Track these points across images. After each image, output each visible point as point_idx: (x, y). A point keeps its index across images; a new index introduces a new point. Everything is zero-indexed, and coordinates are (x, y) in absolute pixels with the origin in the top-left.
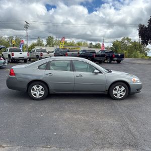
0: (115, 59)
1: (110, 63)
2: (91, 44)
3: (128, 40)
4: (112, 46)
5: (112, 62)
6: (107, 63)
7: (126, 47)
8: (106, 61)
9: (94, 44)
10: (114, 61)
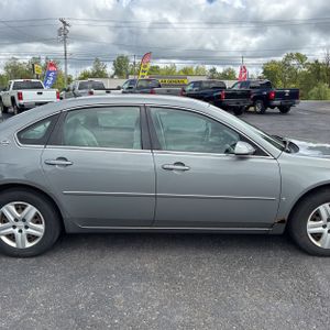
0: (277, 102)
1: (262, 113)
2: (213, 71)
3: (300, 58)
4: (261, 75)
5: (269, 110)
6: (255, 113)
7: (295, 76)
8: (252, 109)
9: (220, 70)
10: (273, 107)
